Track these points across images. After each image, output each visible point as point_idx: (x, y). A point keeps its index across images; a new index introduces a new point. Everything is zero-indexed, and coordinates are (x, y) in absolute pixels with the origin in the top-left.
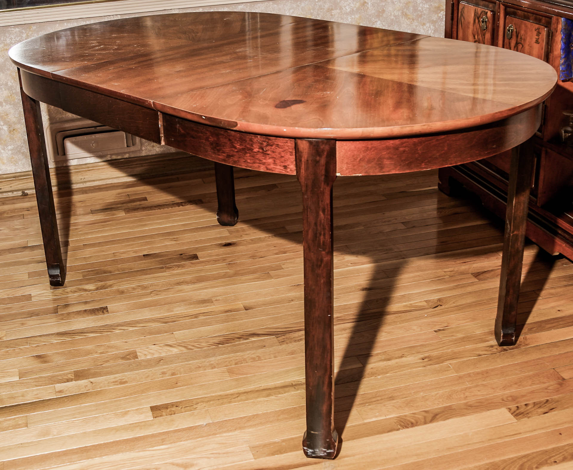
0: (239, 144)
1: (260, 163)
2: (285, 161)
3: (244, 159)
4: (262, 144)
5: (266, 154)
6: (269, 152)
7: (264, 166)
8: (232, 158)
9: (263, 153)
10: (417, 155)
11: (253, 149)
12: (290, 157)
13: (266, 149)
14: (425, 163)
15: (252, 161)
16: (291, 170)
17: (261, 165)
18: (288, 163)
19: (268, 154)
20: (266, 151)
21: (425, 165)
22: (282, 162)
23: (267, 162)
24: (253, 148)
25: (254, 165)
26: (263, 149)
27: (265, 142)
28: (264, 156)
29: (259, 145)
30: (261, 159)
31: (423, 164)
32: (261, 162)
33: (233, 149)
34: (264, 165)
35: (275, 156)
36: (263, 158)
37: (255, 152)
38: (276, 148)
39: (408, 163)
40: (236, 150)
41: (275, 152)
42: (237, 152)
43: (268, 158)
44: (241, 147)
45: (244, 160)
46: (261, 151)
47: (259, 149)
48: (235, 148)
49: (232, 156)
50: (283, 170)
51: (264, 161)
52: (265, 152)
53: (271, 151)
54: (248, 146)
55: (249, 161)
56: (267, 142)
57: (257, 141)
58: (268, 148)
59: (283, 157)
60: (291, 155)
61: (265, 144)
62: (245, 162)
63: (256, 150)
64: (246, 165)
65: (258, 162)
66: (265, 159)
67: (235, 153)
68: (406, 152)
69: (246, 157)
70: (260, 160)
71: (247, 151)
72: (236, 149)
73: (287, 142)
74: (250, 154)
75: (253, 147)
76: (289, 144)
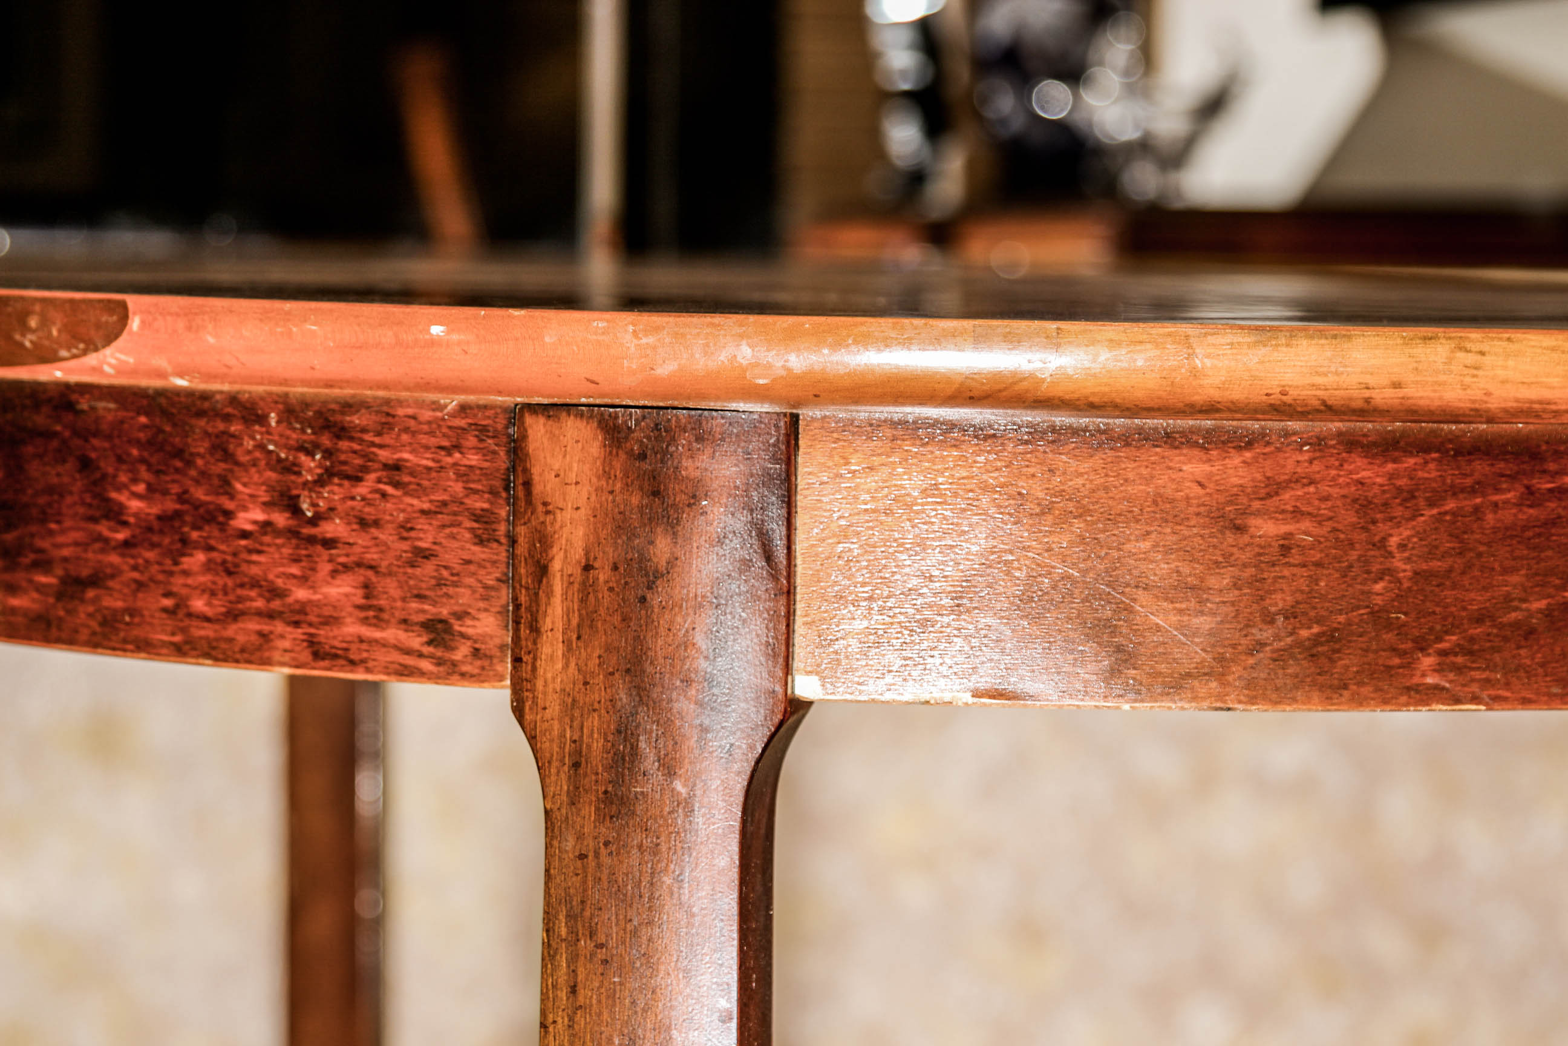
0: (141, 488)
1: (271, 615)
2: (440, 583)
3: (167, 595)
4: (290, 468)
5: (312, 540)
6: (334, 528)
7: (298, 634)
8: (91, 593)
9: (292, 533)
10: (1379, 587)
11: (229, 514)
12: (479, 553)
13: (314, 505)
14: (1443, 653)
15: (218, 607)
16: (476, 653)
17: (279, 627)
18: (464, 597)
19: (329, 543)
20: (314, 521)
21: (1439, 670)
22: (420, 597)
23: (317, 604)
24: (229, 505)
25: (231, 630)
26: (295, 510)
27: (311, 454)
28: (296, 560)
29: (271, 475)
30: (280, 582)
31: (1428, 661)
32: (276, 604)
33: (103, 528)
34: (297, 624)
35: (372, 556)
36: (295, 570)
37: (244, 535)
38: (384, 495)
39: (1316, 640)
40: (121, 536)
41: (376, 523)
42: (127, 544)
43: (325, 568)
44: (155, 510)
45: (168, 602)
46: (281, 519)
47: (267, 505)
48: (115, 514)
49: (96, 580)
50: (421, 655)
51: (301, 594)
52: (307, 531)
53: (346, 517)
54: (200, 494)
55: (199, 604)
56: (328, 453)
57: (261, 447)
58: (333, 493)
59: (426, 555)
60: (480, 541)
61: (311, 466)
62: (170, 612)
63: (249, 518)
64: (177, 638)
65: (259, 604)
66: (303, 580)
67: (114, 559)
68: (1295, 558)
69: (186, 573)
70: (275, 593)
71: (195, 535)
72: (125, 524)
73: (457, 447)
74: (210, 548)
75: (232, 497)
76: (473, 459)
